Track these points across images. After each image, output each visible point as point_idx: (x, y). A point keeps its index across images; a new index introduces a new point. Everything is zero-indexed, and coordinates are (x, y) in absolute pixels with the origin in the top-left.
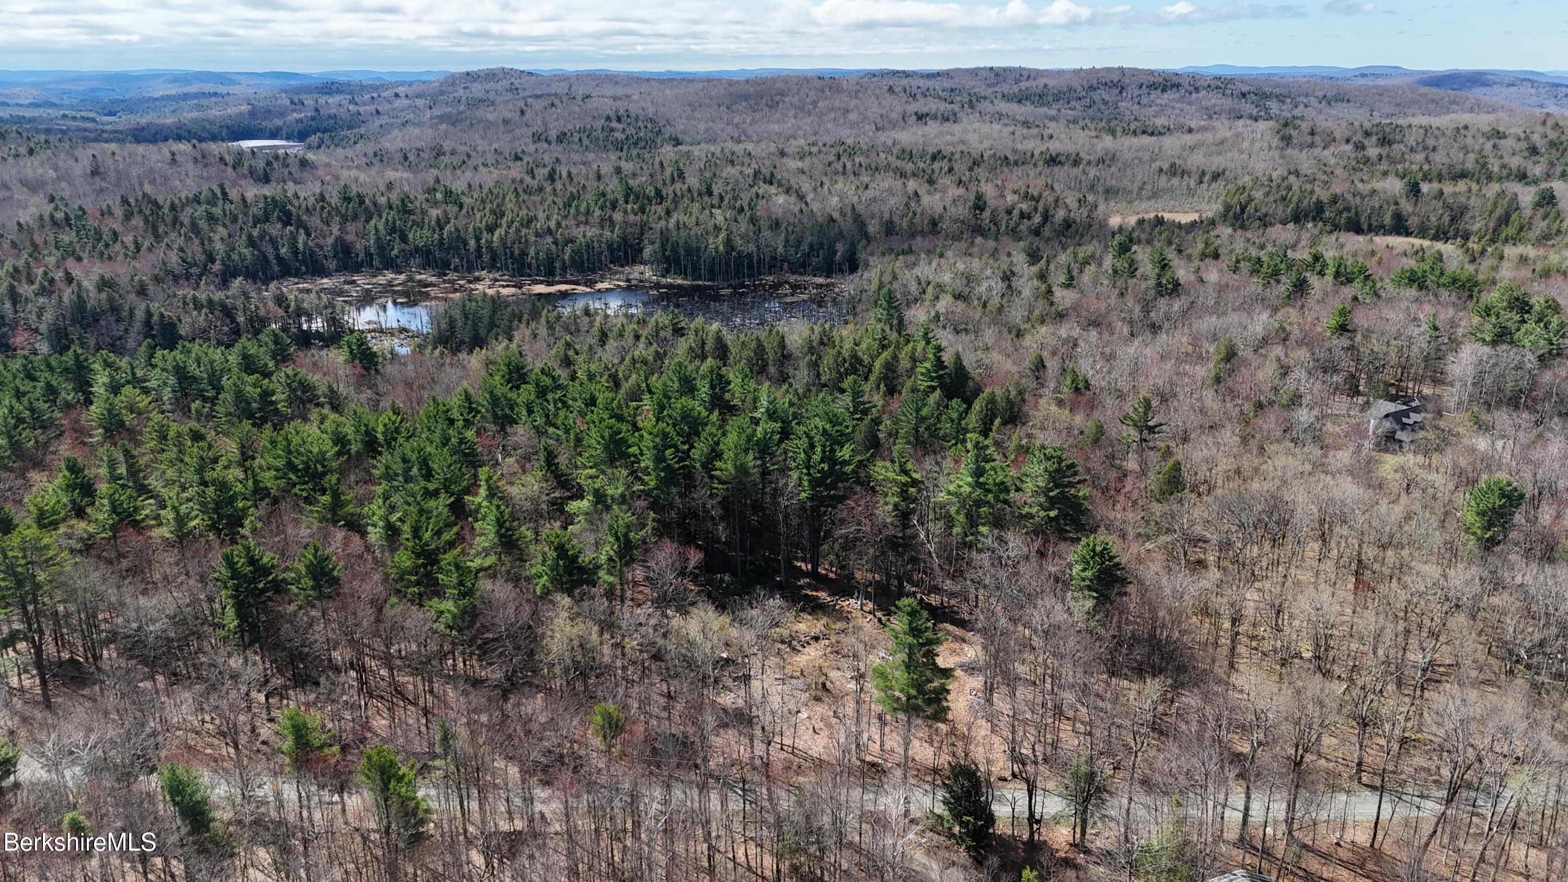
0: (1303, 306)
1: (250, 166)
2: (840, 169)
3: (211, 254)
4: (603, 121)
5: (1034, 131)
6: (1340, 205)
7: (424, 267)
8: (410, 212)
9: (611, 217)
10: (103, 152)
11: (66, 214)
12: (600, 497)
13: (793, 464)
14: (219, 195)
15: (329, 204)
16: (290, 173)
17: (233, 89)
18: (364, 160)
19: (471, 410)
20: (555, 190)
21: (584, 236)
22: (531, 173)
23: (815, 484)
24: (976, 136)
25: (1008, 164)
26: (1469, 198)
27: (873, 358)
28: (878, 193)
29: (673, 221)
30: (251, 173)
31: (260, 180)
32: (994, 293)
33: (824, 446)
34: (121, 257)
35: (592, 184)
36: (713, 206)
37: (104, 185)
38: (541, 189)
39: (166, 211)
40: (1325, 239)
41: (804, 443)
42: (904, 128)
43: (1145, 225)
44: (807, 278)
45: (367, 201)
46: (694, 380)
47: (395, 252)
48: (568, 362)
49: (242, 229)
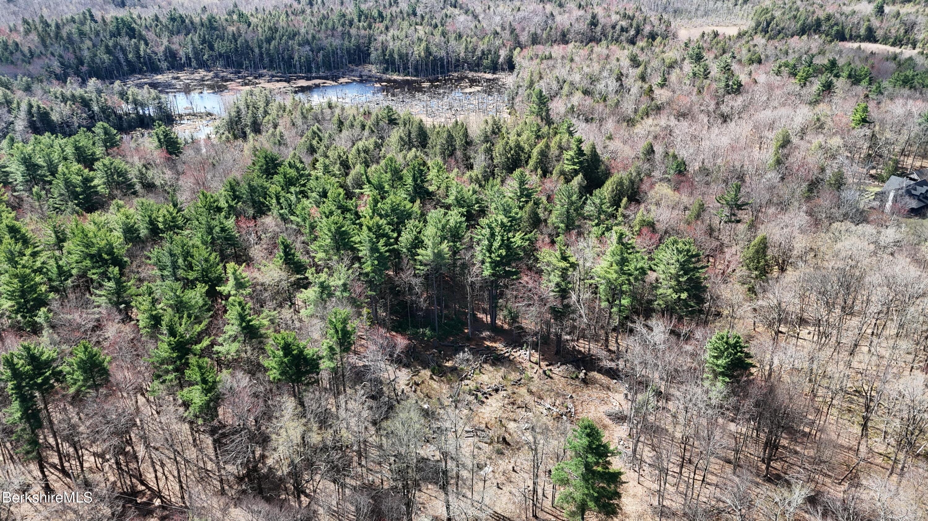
0: (830, 101)
3: (81, 59)
6: (832, 22)
7: (226, 66)
8: (215, 29)
9: (349, 31)
12: (324, 287)
13: (478, 248)
14: (88, 17)
15: (161, 22)
19: (235, 197)
20: (312, 12)
21: (331, 45)
23: (495, 264)
26: (917, 17)
27: (532, 146)
28: (526, 14)
29: (390, 34)
31: (119, 5)
32: (610, 89)
33: (502, 236)
35: (337, 8)
36: (417, 24)
37: (15, 8)
38: (303, 12)
39: (53, 28)
40: (830, 46)
43: (706, 37)
44: (480, 74)
45: (187, 21)
46: (402, 171)
47: (206, 57)
48: (312, 150)
49: (102, 41)
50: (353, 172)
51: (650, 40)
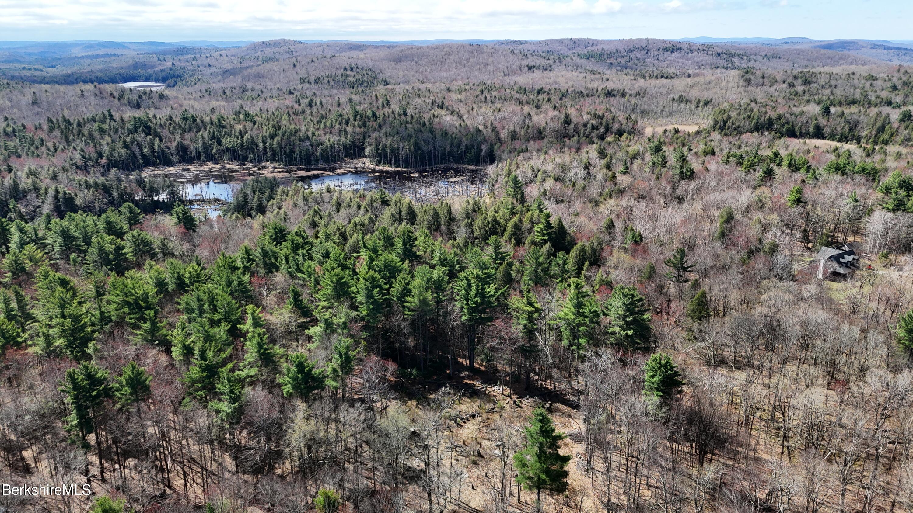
0: (771, 185)
1: (129, 98)
2: (483, 99)
3: (101, 153)
4: (342, 70)
5: (598, 76)
6: (783, 121)
7: (232, 159)
8: (223, 127)
9: (345, 129)
10: (40, 91)
11: (14, 129)
12: (328, 324)
13: (458, 298)
14: (108, 117)
15: (174, 122)
16: (153, 103)
17: (125, 52)
18: (199, 94)
19: (249, 260)
20: (312, 113)
21: (329, 141)
22: (298, 102)
23: (472, 310)
24: (563, 79)
25: (583, 96)
26: (860, 116)
27: (507, 221)
28: (506, 114)
29: (383, 131)
30: (129, 103)
31: (134, 107)
32: (579, 177)
33: (477, 286)
34: (45, 155)
35: (334, 109)
36: (407, 122)
37: (39, 110)
38: (303, 112)
39: (75, 126)
40: (777, 142)
41: (464, 283)
42: (520, 75)
43: (668, 133)
44: (464, 166)
45: (198, 120)
46: (393, 238)
47: (214, 151)
48: (314, 225)
49: (120, 137)
50: (350, 241)
51: (617, 136)
